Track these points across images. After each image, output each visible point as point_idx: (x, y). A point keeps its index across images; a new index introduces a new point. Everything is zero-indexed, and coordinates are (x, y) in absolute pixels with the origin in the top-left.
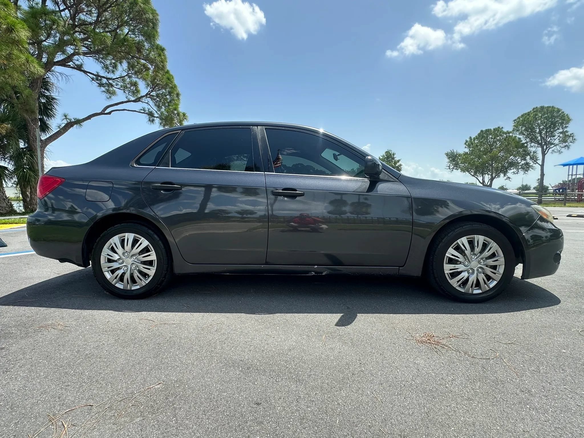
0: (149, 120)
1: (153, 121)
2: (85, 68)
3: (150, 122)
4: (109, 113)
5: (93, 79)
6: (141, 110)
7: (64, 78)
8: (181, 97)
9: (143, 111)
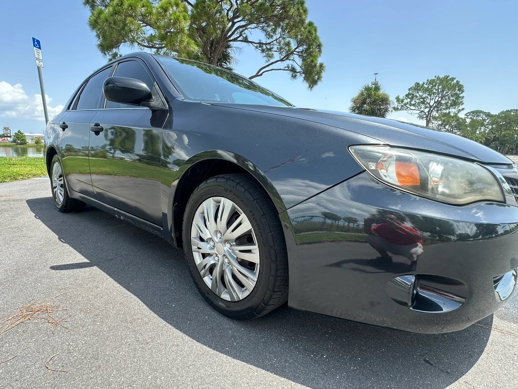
0: (292, 76)
1: (296, 76)
2: (250, 40)
3: (292, 78)
4: (261, 75)
5: (256, 47)
6: (286, 67)
7: (238, 50)
8: (323, 49)
9: (286, 69)
